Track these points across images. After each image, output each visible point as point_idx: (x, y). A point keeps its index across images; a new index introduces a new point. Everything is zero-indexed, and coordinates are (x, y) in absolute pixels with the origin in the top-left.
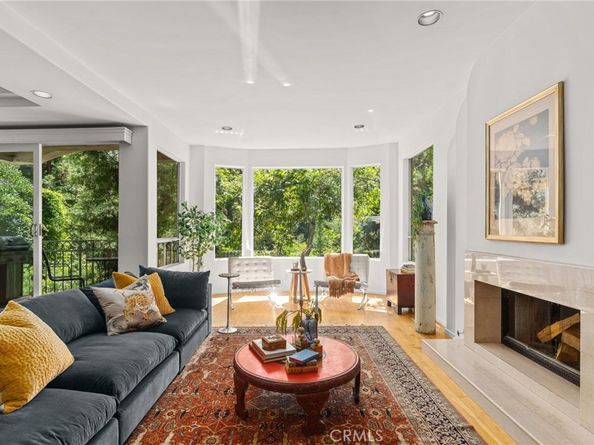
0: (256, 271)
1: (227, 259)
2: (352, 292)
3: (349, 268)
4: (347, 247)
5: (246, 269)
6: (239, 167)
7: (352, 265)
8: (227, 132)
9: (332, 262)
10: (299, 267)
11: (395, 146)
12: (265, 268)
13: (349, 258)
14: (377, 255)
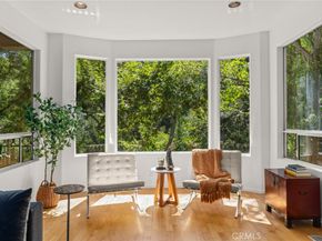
0: (118, 169)
1: (86, 155)
2: (229, 197)
3: (220, 165)
4: (214, 141)
5: (107, 167)
6: (101, 59)
7: (223, 162)
8: (80, 12)
9: (200, 158)
10: (165, 165)
11: (266, 35)
12: (128, 166)
13: (220, 155)
14: (246, 150)
